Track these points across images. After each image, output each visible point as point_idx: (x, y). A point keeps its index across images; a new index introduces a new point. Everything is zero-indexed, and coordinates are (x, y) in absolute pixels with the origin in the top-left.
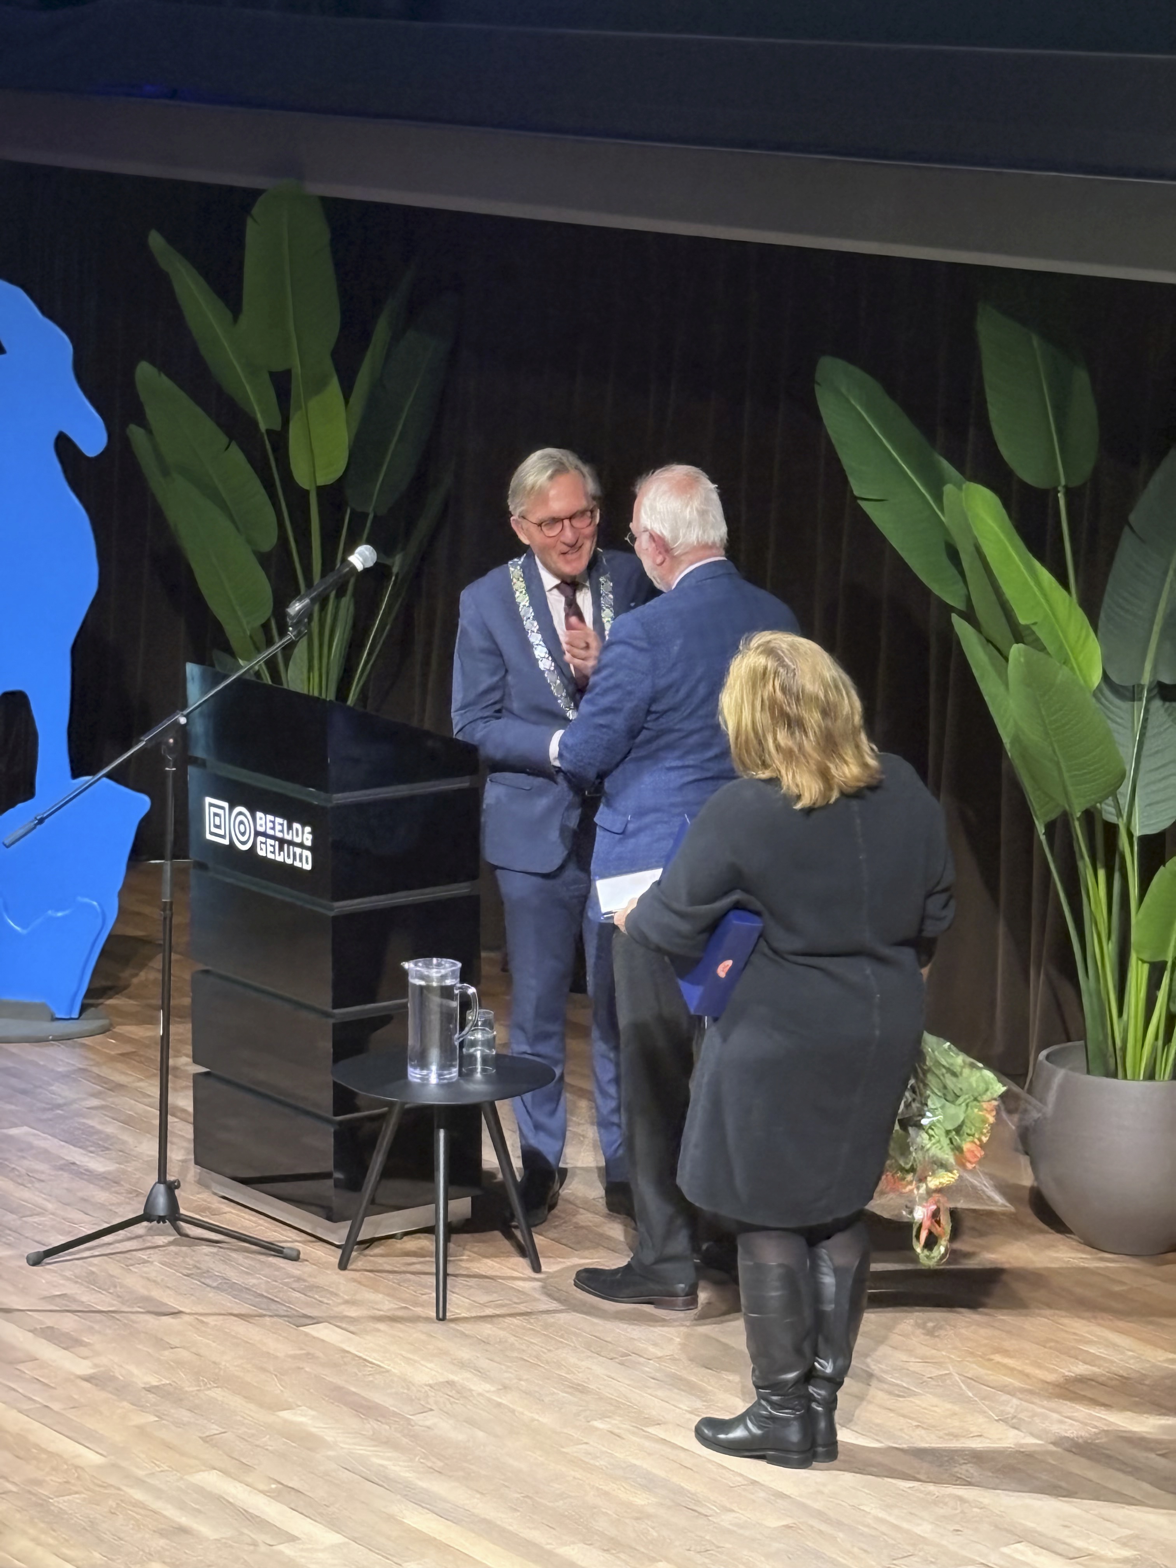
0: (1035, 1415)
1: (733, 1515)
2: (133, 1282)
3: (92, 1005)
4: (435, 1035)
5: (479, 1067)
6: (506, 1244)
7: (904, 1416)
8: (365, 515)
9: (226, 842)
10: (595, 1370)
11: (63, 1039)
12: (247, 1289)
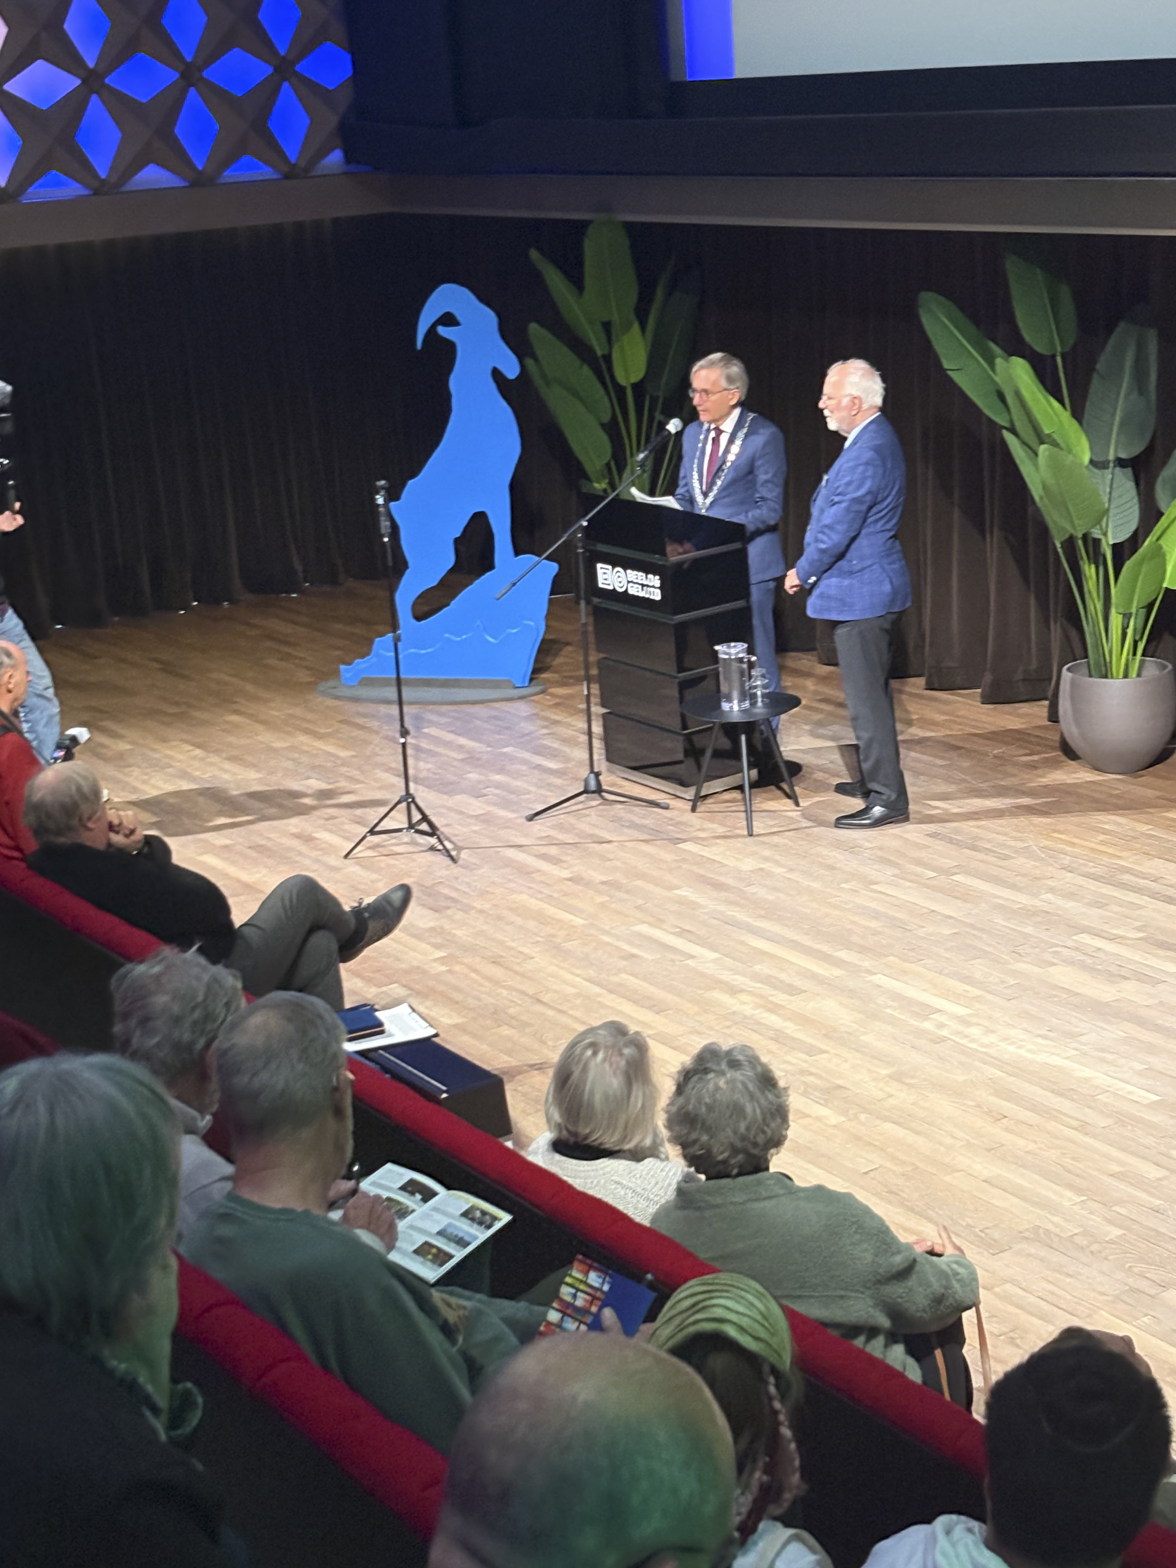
0: (1079, 865)
1: (925, 929)
2: (583, 826)
3: (535, 678)
4: (736, 684)
5: (760, 700)
6: (779, 793)
7: (1009, 870)
8: (658, 397)
9: (611, 588)
10: (837, 857)
11: (522, 698)
12: (645, 826)
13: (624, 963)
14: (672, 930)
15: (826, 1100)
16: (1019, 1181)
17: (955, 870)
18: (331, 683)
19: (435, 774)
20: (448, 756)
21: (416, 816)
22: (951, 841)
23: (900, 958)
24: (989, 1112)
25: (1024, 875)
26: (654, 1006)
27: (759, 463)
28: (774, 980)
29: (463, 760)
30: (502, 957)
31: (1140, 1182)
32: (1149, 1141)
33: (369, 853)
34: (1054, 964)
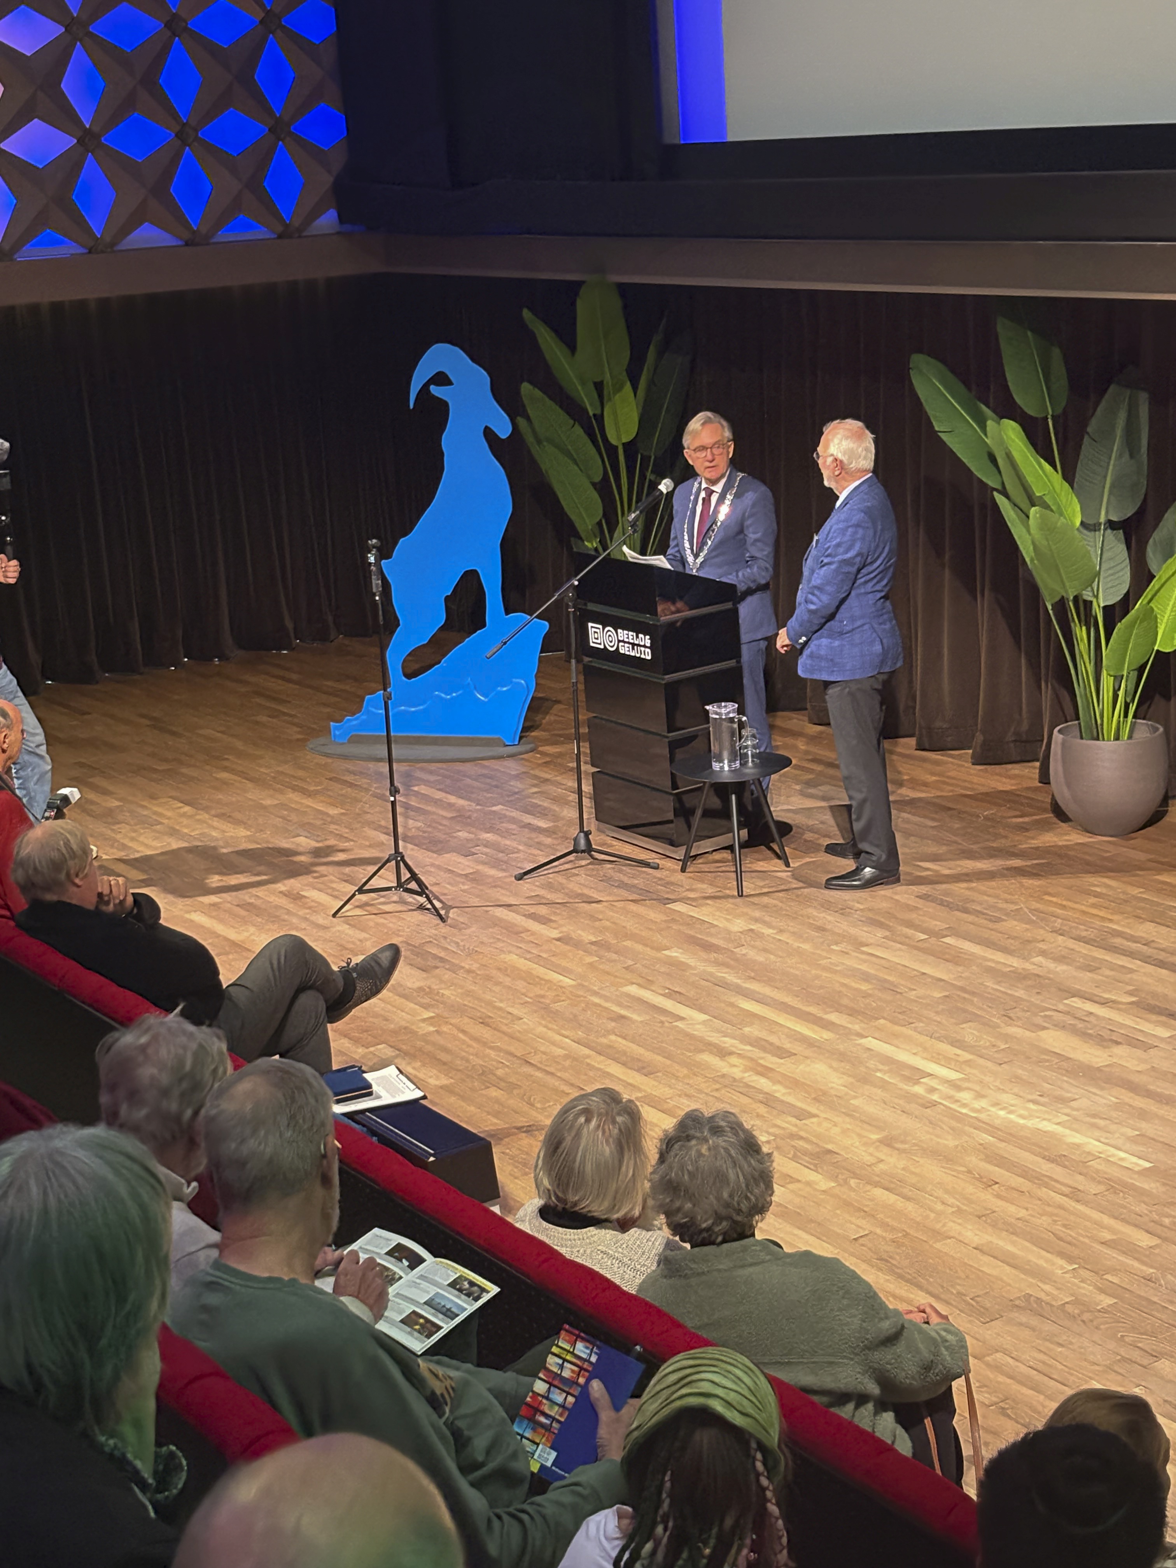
0: (1071, 927)
1: (915, 992)
2: (572, 885)
3: (526, 737)
4: (727, 744)
5: (750, 760)
6: (769, 853)
7: (1001, 933)
8: (650, 457)
9: (602, 647)
10: (828, 918)
11: (511, 756)
12: (634, 886)
13: (613, 1024)
14: (661, 992)
15: (815, 1165)
16: (1010, 1248)
17: (945, 933)
18: (322, 740)
19: (424, 832)
20: (438, 815)
21: (405, 875)
22: (942, 903)
23: (891, 1021)
24: (980, 1179)
25: (1015, 938)
26: (643, 1068)
27: (748, 522)
28: (763, 1043)
29: (452, 818)
30: (490, 1017)
31: (1131, 1250)
32: (1142, 1208)
33: (358, 912)
34: (1044, 1028)
